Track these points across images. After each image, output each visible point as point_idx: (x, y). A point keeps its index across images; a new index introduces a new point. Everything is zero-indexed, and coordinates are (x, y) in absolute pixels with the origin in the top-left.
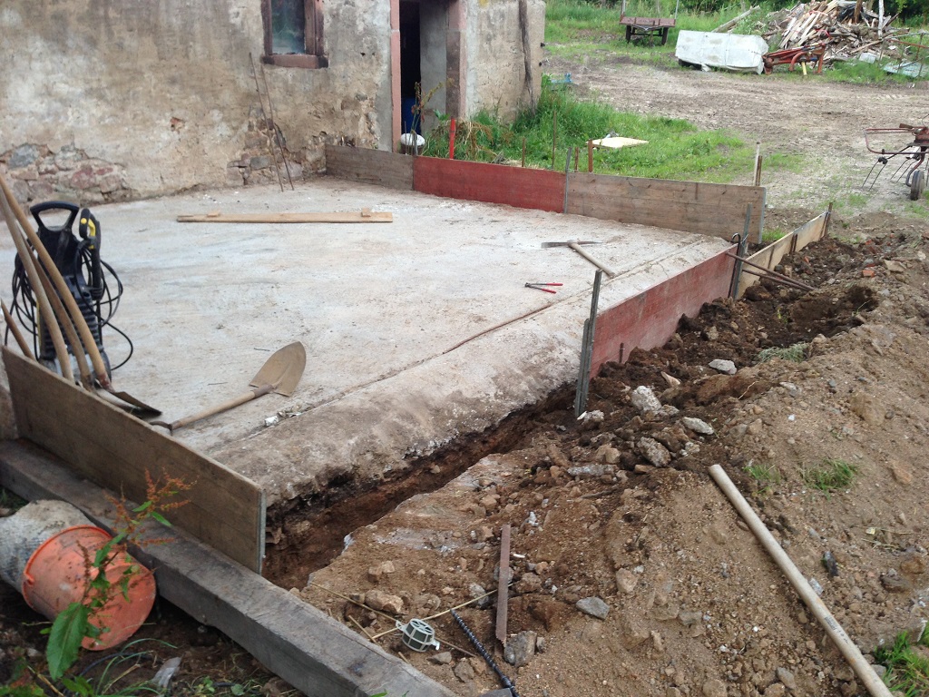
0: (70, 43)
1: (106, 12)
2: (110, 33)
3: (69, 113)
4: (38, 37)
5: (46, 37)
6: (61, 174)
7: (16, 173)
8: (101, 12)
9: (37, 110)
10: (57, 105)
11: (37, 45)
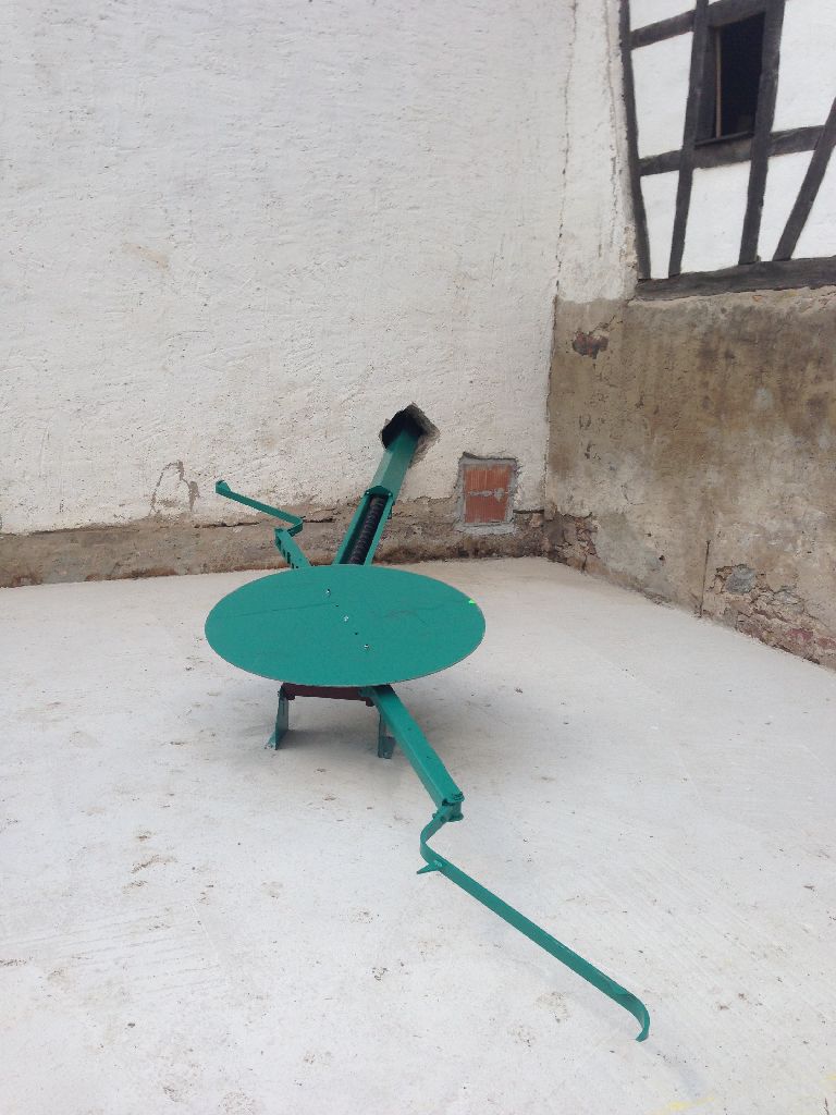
0: (822, 442)
3: (799, 542)
4: (787, 428)
5: (796, 430)
6: (776, 621)
7: (732, 597)
9: (766, 525)
10: (790, 526)
11: (784, 440)
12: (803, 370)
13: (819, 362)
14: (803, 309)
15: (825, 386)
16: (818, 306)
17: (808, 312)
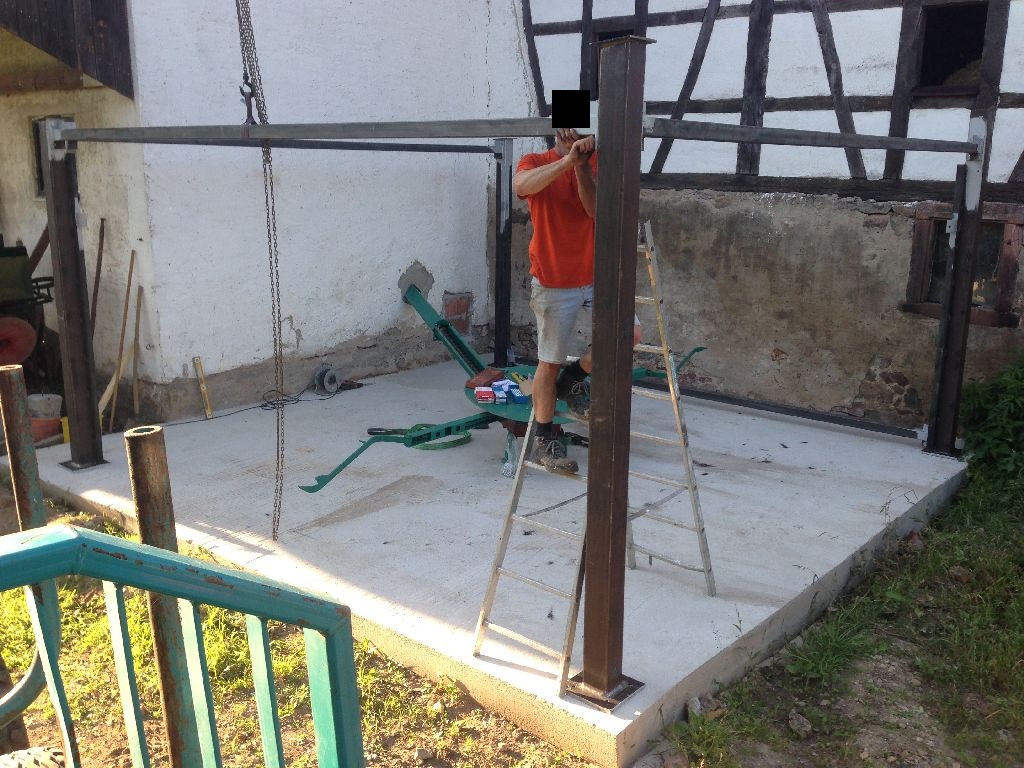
0: (693, 272)
1: (727, 250)
2: (728, 267)
4: (671, 265)
5: (676, 266)
8: (723, 250)
10: (677, 319)
11: (670, 271)
12: (679, 234)
13: (687, 231)
14: (674, 201)
15: (692, 243)
16: (684, 200)
17: (678, 204)
